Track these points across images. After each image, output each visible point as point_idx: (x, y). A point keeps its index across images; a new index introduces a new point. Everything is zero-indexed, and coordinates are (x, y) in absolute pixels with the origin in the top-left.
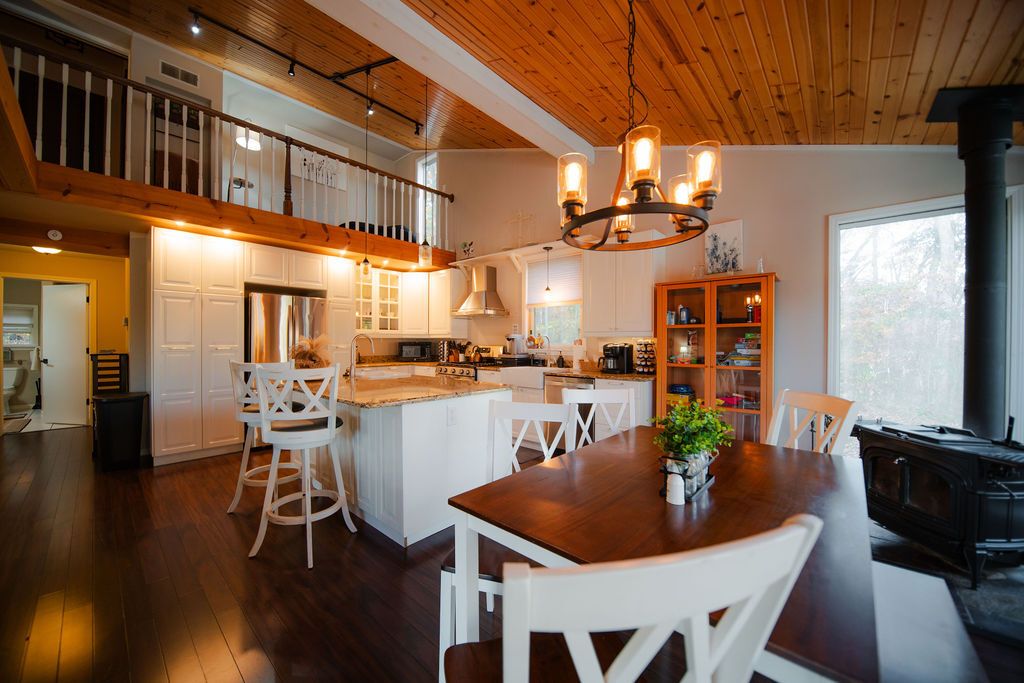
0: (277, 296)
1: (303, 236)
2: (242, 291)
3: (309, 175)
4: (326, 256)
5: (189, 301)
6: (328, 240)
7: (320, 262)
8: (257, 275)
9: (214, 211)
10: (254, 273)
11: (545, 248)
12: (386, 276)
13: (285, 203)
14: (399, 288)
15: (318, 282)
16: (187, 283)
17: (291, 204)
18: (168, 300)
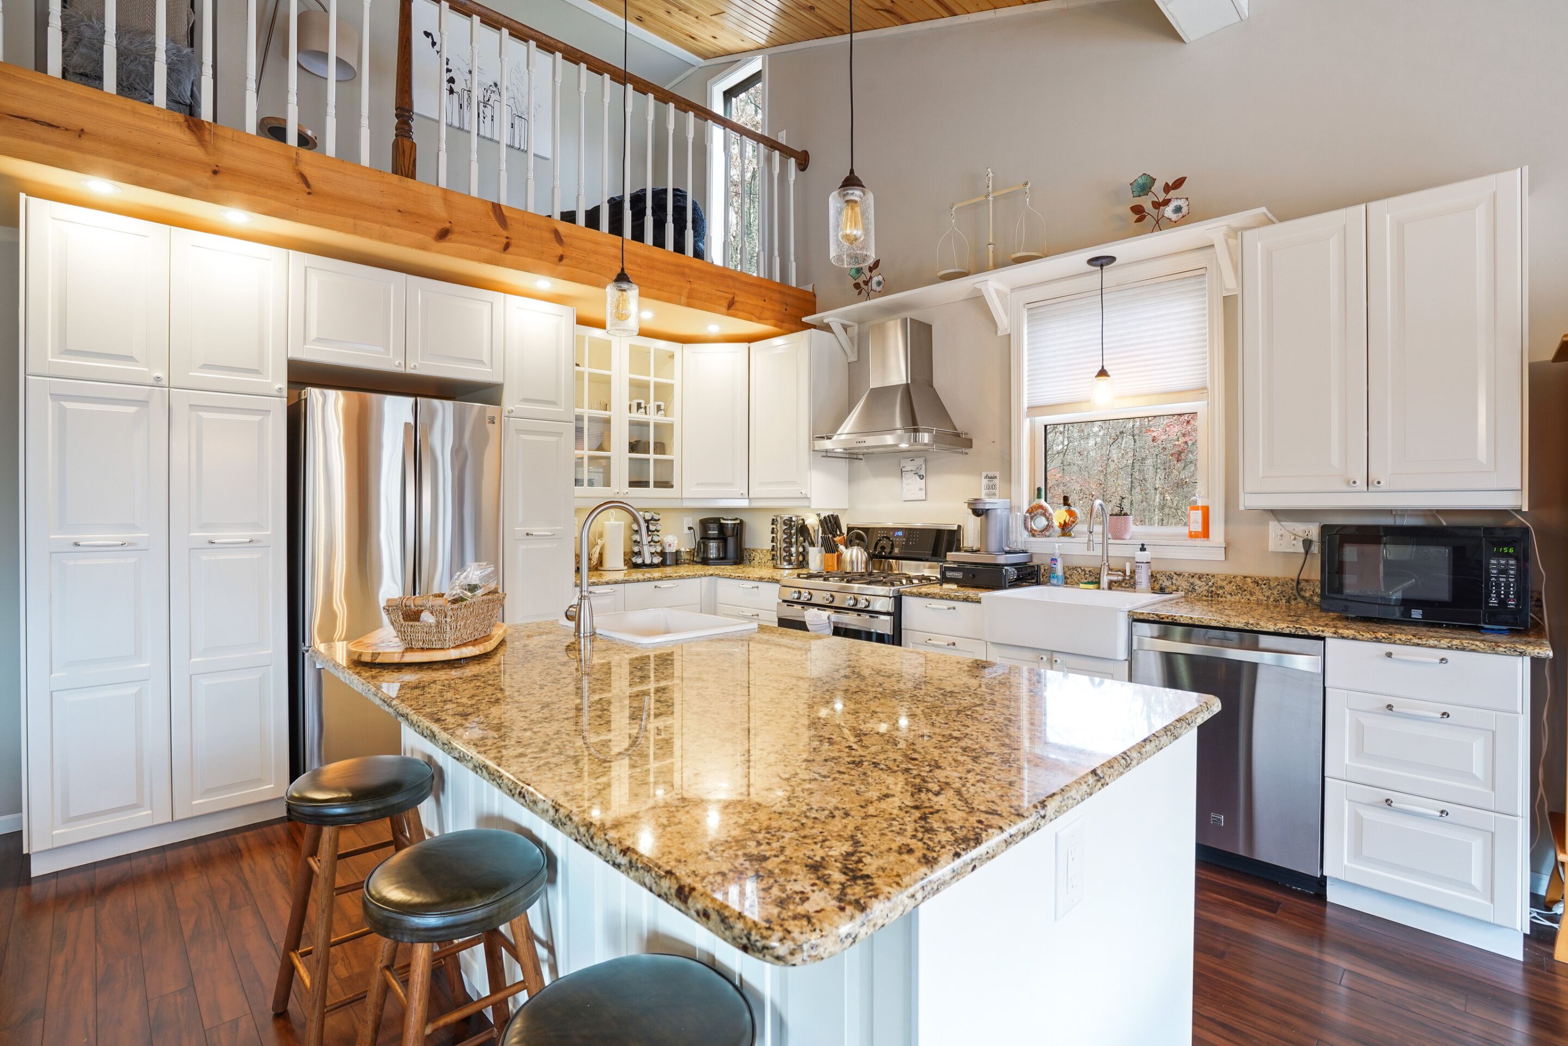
0: (374, 397)
1: (443, 235)
2: (283, 384)
3: (461, 118)
4: (501, 295)
5: (132, 409)
6: (507, 247)
7: (486, 309)
8: (319, 340)
9: (196, 152)
10: (313, 333)
11: (1092, 261)
12: (646, 352)
13: (396, 146)
14: (676, 382)
15: (481, 362)
16: (130, 359)
17: (413, 146)
18: (68, 405)
